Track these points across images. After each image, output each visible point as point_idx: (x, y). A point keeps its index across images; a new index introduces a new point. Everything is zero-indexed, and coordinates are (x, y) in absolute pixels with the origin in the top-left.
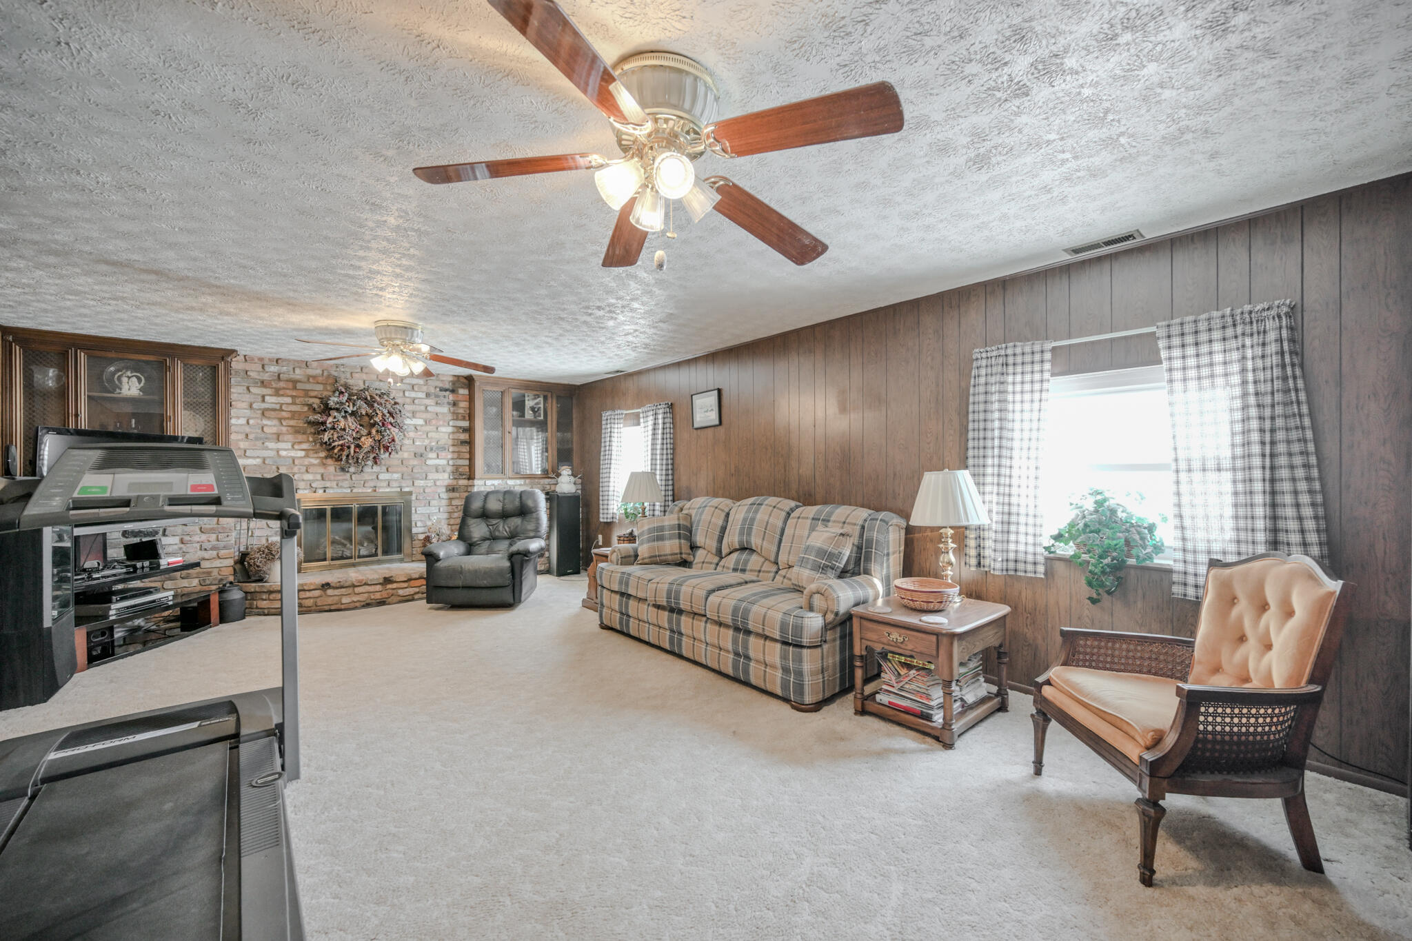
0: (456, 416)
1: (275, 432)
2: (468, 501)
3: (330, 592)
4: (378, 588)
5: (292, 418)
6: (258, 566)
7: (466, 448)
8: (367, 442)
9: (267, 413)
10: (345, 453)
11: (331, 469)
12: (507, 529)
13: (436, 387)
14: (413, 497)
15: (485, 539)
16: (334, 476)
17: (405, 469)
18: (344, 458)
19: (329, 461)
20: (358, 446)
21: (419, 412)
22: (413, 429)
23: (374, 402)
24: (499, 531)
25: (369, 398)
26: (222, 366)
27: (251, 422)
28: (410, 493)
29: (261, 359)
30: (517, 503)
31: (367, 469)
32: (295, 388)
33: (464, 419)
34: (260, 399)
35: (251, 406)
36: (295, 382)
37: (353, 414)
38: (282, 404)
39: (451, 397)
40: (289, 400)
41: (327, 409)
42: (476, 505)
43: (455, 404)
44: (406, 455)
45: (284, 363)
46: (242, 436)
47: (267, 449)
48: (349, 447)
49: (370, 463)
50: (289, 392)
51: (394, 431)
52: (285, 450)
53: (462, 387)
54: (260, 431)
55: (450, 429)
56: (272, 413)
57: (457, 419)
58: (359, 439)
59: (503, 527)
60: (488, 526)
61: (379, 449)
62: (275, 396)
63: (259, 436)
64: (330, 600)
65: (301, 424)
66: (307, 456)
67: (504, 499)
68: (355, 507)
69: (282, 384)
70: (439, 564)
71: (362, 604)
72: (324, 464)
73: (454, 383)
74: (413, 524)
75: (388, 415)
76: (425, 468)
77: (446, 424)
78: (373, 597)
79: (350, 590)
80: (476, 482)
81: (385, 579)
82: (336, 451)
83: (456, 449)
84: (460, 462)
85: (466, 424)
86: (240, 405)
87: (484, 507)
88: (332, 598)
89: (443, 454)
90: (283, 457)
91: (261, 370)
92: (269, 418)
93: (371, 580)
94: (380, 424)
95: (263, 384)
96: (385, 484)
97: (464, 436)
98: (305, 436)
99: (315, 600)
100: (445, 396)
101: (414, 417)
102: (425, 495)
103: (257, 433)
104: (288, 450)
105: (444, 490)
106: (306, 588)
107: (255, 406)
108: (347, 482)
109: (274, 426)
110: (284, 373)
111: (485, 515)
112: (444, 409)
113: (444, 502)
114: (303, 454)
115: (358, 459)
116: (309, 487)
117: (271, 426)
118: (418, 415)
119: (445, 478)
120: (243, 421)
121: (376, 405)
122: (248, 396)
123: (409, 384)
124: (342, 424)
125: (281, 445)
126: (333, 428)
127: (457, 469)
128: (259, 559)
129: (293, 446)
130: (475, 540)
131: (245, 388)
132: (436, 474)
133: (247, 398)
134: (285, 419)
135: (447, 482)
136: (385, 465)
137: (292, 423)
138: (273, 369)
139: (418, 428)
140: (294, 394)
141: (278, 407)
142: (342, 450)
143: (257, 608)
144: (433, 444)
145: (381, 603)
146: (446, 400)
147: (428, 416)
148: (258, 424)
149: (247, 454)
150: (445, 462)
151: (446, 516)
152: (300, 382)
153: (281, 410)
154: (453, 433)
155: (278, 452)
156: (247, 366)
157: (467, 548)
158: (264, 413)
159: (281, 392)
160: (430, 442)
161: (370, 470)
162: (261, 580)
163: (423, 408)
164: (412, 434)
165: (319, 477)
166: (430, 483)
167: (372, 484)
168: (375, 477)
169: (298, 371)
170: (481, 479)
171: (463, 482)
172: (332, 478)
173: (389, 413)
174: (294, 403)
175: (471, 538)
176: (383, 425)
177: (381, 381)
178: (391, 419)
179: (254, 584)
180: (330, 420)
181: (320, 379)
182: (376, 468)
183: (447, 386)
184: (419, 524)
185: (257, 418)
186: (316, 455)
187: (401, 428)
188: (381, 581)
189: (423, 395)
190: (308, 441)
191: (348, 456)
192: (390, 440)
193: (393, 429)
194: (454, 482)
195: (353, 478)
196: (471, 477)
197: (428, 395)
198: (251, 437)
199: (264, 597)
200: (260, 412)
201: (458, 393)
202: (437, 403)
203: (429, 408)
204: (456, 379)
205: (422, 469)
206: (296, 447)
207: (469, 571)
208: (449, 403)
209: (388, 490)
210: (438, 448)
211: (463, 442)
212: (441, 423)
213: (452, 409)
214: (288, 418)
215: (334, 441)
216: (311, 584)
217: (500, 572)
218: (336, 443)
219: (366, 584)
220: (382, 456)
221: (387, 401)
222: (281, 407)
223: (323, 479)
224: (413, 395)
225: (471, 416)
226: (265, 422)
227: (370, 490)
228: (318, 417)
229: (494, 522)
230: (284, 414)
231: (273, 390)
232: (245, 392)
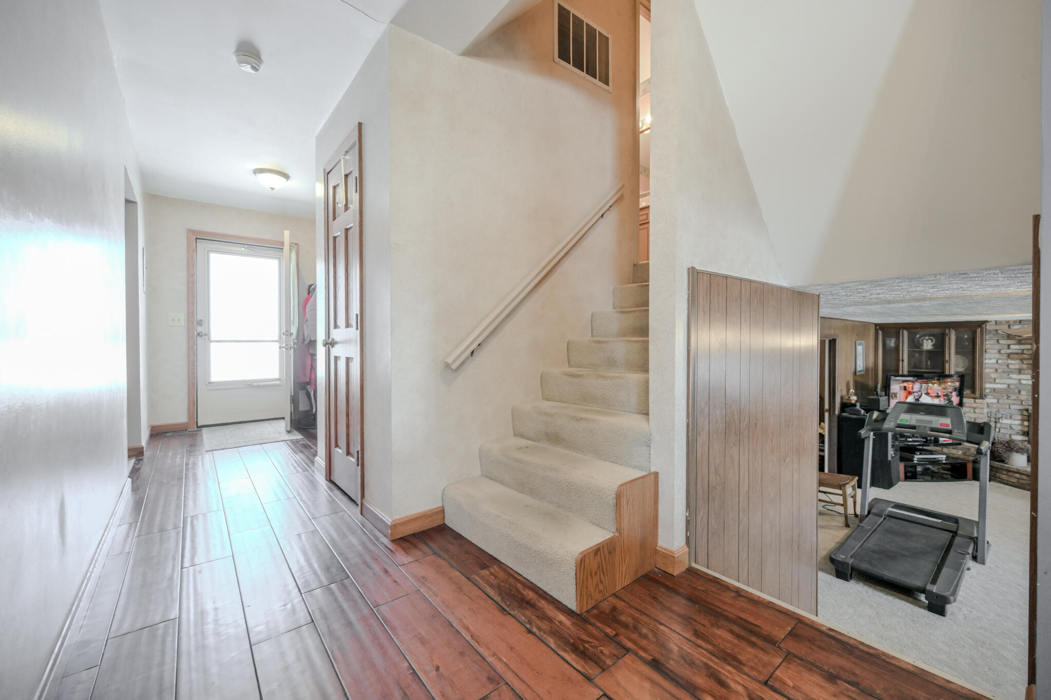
6: (1000, 453)
9: (1011, 356)
26: (979, 331)
27: (1000, 361)
29: (1008, 322)
34: (1006, 347)
35: (999, 351)
38: (1023, 350)
45: (1026, 323)
46: (992, 370)
47: (1011, 378)
52: (1026, 380)
54: (1006, 367)
56: (1016, 355)
62: (1018, 344)
63: (1005, 370)
86: (991, 351)
90: (1024, 385)
91: (1008, 328)
92: (1013, 359)
95: (1009, 337)
103: (1004, 368)
107: (1002, 351)
109: (1017, 364)
117: (1014, 364)
120: (994, 361)
122: (998, 345)
125: (1021, 377)
128: (1000, 449)
131: (995, 341)
133: (997, 347)
134: (1026, 359)
141: (1020, 351)
143: (999, 478)
148: (1005, 362)
149: (996, 381)
153: (1022, 353)
155: (1020, 381)
156: (997, 327)
158: (1009, 356)
159: (1023, 342)
162: (1003, 461)
179: (997, 463)
185: (1004, 359)
198: (999, 371)
199: (1004, 473)
200: (1006, 355)
226: (1010, 361)
230: (1025, 356)
231: (1017, 341)
232: (996, 343)
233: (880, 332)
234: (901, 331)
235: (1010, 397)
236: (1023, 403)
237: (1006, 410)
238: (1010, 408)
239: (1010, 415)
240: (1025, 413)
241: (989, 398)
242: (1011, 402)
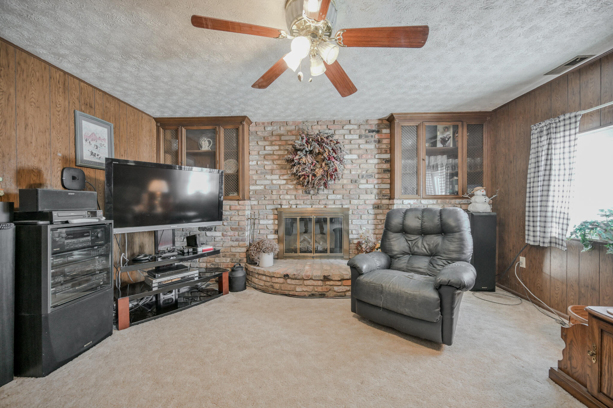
0: (380, 151)
1: (270, 168)
2: (389, 217)
3: (289, 281)
4: (320, 283)
5: (279, 159)
6: (253, 255)
7: (387, 176)
8: (319, 172)
10: (306, 180)
11: (300, 192)
12: (427, 247)
13: (366, 130)
14: (350, 212)
15: (405, 253)
16: (302, 196)
17: (344, 192)
18: (306, 184)
19: (299, 187)
20: (314, 175)
21: (355, 149)
22: (350, 162)
23: (323, 142)
24: (418, 247)
25: (320, 140)
26: (241, 127)
27: (259, 163)
28: (348, 209)
29: (263, 123)
30: (437, 220)
31: (321, 192)
32: (280, 140)
33: (386, 152)
34: (263, 148)
36: (280, 135)
37: (311, 152)
39: (377, 136)
40: (277, 148)
41: (296, 150)
42: (396, 221)
43: (379, 142)
44: (345, 182)
45: (275, 124)
46: (254, 172)
47: (266, 179)
48: (308, 176)
49: (322, 187)
50: (278, 143)
51: (337, 163)
52: (276, 180)
53: (385, 128)
54: (263, 168)
55: (376, 161)
56: (269, 156)
57: (381, 153)
58: (315, 170)
59: (422, 243)
60: (407, 240)
61: (327, 178)
62: (270, 145)
63: (262, 171)
64: (289, 287)
65: (284, 162)
66: (287, 184)
67: (423, 217)
68: (314, 217)
69: (274, 138)
70: (361, 278)
71: (309, 293)
72: (296, 189)
73: (378, 125)
74: (350, 231)
75: (332, 151)
76: (358, 190)
77: (373, 157)
78: (316, 290)
79: (301, 282)
80: (395, 201)
81: (324, 277)
82: (301, 179)
83: (380, 176)
84: (383, 186)
85: (387, 156)
86: (253, 152)
87: (403, 224)
88: (290, 286)
89: (371, 180)
90: (275, 184)
91: (264, 130)
92: (267, 160)
93: (315, 277)
94: (328, 159)
95: (265, 139)
96: (332, 202)
97: (386, 166)
98: (286, 171)
99: (281, 285)
100: (372, 136)
101: (351, 153)
102: (358, 211)
103: (262, 169)
104: (277, 179)
105: (371, 207)
106: (275, 275)
107: (260, 153)
108: (309, 201)
109: (270, 165)
110: (275, 131)
111: (404, 230)
112: (372, 146)
113: (372, 217)
114: (284, 182)
115: (314, 184)
116: (288, 204)
117: (268, 165)
118: (353, 152)
119: (372, 199)
120: (254, 163)
121: (324, 144)
122: (257, 147)
123: (347, 129)
124: (304, 160)
125: (274, 177)
126: (299, 164)
127: (381, 192)
128: (254, 251)
129: (279, 177)
130: (395, 253)
131: (256, 142)
132: (367, 195)
134: (275, 160)
135: (374, 201)
136: (332, 189)
137: (279, 162)
138: (269, 129)
139: (353, 161)
140: (280, 144)
141: (271, 152)
142: (305, 178)
144: (364, 173)
145: (322, 295)
146: (373, 139)
147: (360, 152)
148: (262, 164)
149: (257, 183)
150: (372, 186)
151: (372, 227)
152: (283, 135)
153: (274, 154)
154: (378, 163)
155: (272, 181)
156: (257, 129)
157: (388, 260)
158: (265, 157)
159: (273, 143)
160: (362, 172)
161: (323, 192)
162: (255, 264)
163: (357, 146)
164: (349, 166)
165: (293, 197)
166: (362, 202)
167: (324, 202)
168: (326, 197)
169: (282, 128)
170: (399, 199)
171: (385, 202)
172: (301, 198)
173: (332, 149)
174: (280, 150)
175: (391, 251)
176: (329, 159)
177: (329, 129)
178: (334, 154)
179: (252, 266)
180: (297, 157)
181: (294, 132)
182: (326, 191)
183: (374, 128)
184: (354, 232)
185: (262, 160)
186: (291, 183)
187: (341, 161)
188: (322, 278)
189: (357, 137)
190: (288, 174)
191: (308, 182)
192: (334, 170)
193: (336, 162)
194: (379, 202)
195: (313, 198)
196: (391, 197)
197: (360, 137)
198: (259, 172)
199: (256, 276)
200: (263, 156)
201: (382, 133)
202: (366, 142)
203: (361, 146)
204: (380, 122)
205: (356, 191)
206: (281, 178)
207: (390, 294)
208: (375, 141)
209: (334, 206)
210: (367, 176)
211: (385, 171)
212: (369, 156)
213: (377, 145)
214: (277, 160)
215: (300, 172)
216: (278, 273)
217: (426, 302)
218: (300, 174)
219: (311, 279)
220: (330, 183)
221: (331, 141)
222: (273, 152)
223: (296, 199)
224: (350, 137)
225: (391, 150)
226: (266, 163)
227: (322, 207)
228: (291, 157)
229: (413, 237)
230: (275, 157)
231: (269, 142)
232: (256, 145)
233: (161, 130)
234: (180, 128)
235: (266, 197)
236: (275, 203)
237: (264, 211)
238: (266, 209)
239: (266, 215)
240: (276, 212)
241: (253, 200)
242: (266, 202)
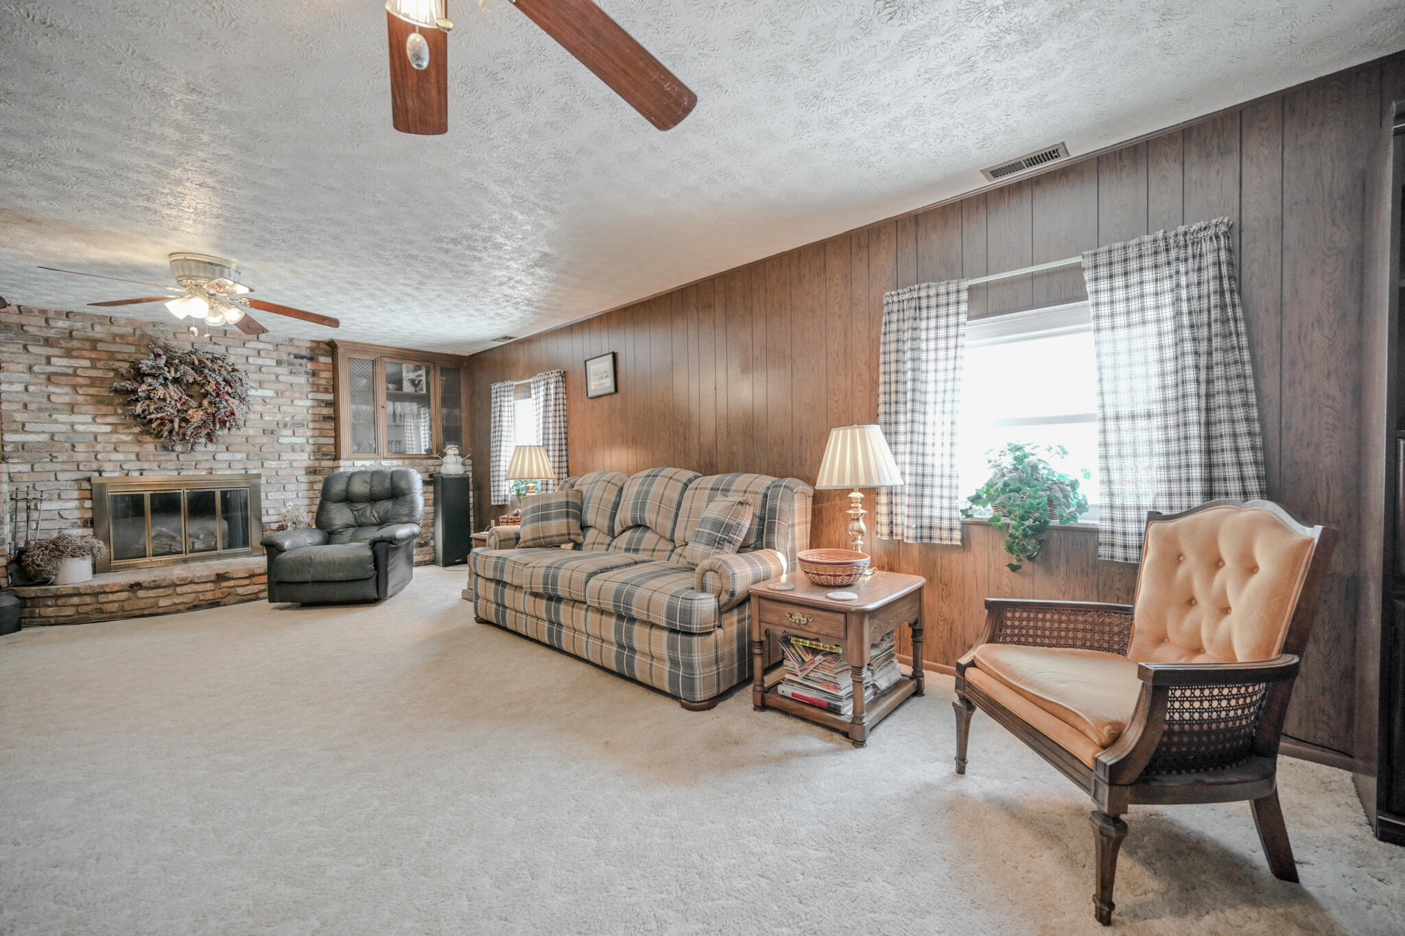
0: (316, 388)
1: (67, 401)
2: (327, 484)
3: (141, 593)
4: (209, 586)
5: (92, 385)
6: (38, 565)
7: (330, 425)
8: (196, 416)
9: (53, 379)
10: (168, 427)
11: (150, 447)
12: (376, 515)
13: (289, 354)
14: (263, 481)
15: (348, 526)
16: (154, 455)
17: (250, 448)
18: (166, 434)
19: (147, 438)
20: (186, 420)
21: (269, 381)
22: (261, 401)
23: (204, 367)
24: (366, 517)
25: (197, 363)
27: (31, 388)
28: (259, 476)
29: (43, 312)
30: (387, 484)
31: (198, 448)
32: (94, 349)
33: (326, 391)
34: (43, 361)
35: (30, 368)
36: (94, 342)
37: (176, 381)
38: (76, 369)
39: (310, 366)
40: (87, 363)
41: (139, 375)
42: (338, 488)
43: (314, 374)
44: (251, 432)
45: (78, 317)
46: (18, 407)
47: (56, 422)
48: (172, 421)
49: (203, 440)
50: (86, 354)
51: (234, 403)
52: (83, 424)
53: (323, 355)
54: (45, 400)
55: (309, 403)
56: (63, 378)
57: (318, 391)
58: (186, 411)
59: (371, 512)
60: (352, 510)
61: (214, 425)
62: (66, 357)
63: (43, 406)
64: (142, 604)
65: (104, 392)
66: (115, 432)
67: (372, 480)
68: (184, 493)
69: (75, 344)
70: (283, 555)
71: (188, 606)
72: (140, 442)
73: (312, 349)
74: (264, 511)
75: (223, 384)
76: (277, 447)
77: (304, 397)
78: (202, 598)
79: (170, 591)
80: (342, 463)
81: (218, 575)
82: (154, 425)
83: (317, 425)
84: (322, 441)
85: (330, 397)
86: (13, 367)
87: (347, 490)
88: (145, 601)
89: (300, 431)
90: (82, 433)
91: (44, 324)
92: (58, 385)
93: (199, 578)
94: (214, 394)
95: (47, 342)
96: (225, 465)
97: (327, 411)
98: (110, 408)
99: (121, 604)
100: (301, 365)
101: (261, 387)
102: (279, 478)
103: (41, 402)
104: (87, 423)
105: (303, 472)
106: (107, 590)
107: (36, 369)
108: (172, 463)
109: (66, 394)
110: (78, 330)
111: (348, 499)
112: (302, 379)
113: (304, 487)
114: (109, 428)
115: (184, 435)
116: (118, 468)
117: (61, 394)
118: (266, 385)
119: (304, 459)
120: (20, 387)
121: (206, 371)
122: (26, 356)
123: (254, 349)
124: (161, 392)
125: (77, 418)
126: (149, 398)
127: (319, 449)
128: (38, 557)
129: (94, 419)
130: (337, 527)
131: (21, 346)
132: (292, 454)
133: (25, 359)
134: (82, 386)
135: (306, 464)
136: (223, 443)
137: (92, 391)
138: (62, 324)
139: (267, 401)
140: (94, 356)
141: (70, 371)
142: (163, 424)
143: (40, 616)
144: (287, 419)
145: (214, 604)
146: (303, 369)
147: (280, 387)
148: (42, 391)
149: (27, 429)
150: (303, 440)
151: (306, 502)
152: (102, 341)
153: (75, 375)
154: (313, 407)
155: (72, 426)
156: (23, 320)
157: (324, 537)
158: (49, 378)
159: (75, 353)
160: (284, 418)
161: (203, 450)
162: (46, 582)
163: (273, 377)
164: (259, 408)
165: (133, 457)
166: (284, 465)
167: (207, 465)
168: (211, 457)
169: (98, 328)
170: (348, 459)
171: (327, 463)
172: (152, 458)
173: (224, 380)
174: (93, 367)
175: (331, 525)
176: (218, 395)
177: (215, 344)
178: (228, 388)
179: (35, 588)
180: (144, 387)
181: (131, 339)
182: (211, 447)
183: (304, 353)
184: (271, 511)
185: (41, 384)
186: (128, 431)
187: (242, 400)
188: (213, 578)
189: (274, 363)
190: (116, 414)
191: (171, 432)
192: (228, 414)
193: (231, 400)
194: (317, 463)
195: (181, 458)
196: (336, 458)
197: (279, 363)
198: (31, 407)
199: (50, 603)
200: (44, 377)
201: (318, 362)
202: (291, 373)
203: (280, 377)
204: (315, 345)
205: (273, 447)
206: (98, 420)
207: (321, 563)
208: (307, 373)
209: (229, 472)
210: (294, 424)
211: (326, 418)
212: (297, 395)
213: (311, 380)
214: (86, 385)
215: (150, 414)
216: (115, 585)
217: (360, 562)
218: (153, 416)
219: (192, 582)
220: (219, 433)
221: (221, 366)
222: (75, 371)
223: (138, 460)
224: (260, 361)
225: (335, 389)
226: (52, 389)
227: (204, 473)
228: (128, 385)
229: (360, 506)
230: (80, 380)
231: (63, 350)
232: (21, 351)
235: (56, 457)
236: (81, 467)
237: (50, 483)
238: (56, 479)
239: (57, 492)
240: (86, 485)
241: (14, 463)
242: (58, 467)
